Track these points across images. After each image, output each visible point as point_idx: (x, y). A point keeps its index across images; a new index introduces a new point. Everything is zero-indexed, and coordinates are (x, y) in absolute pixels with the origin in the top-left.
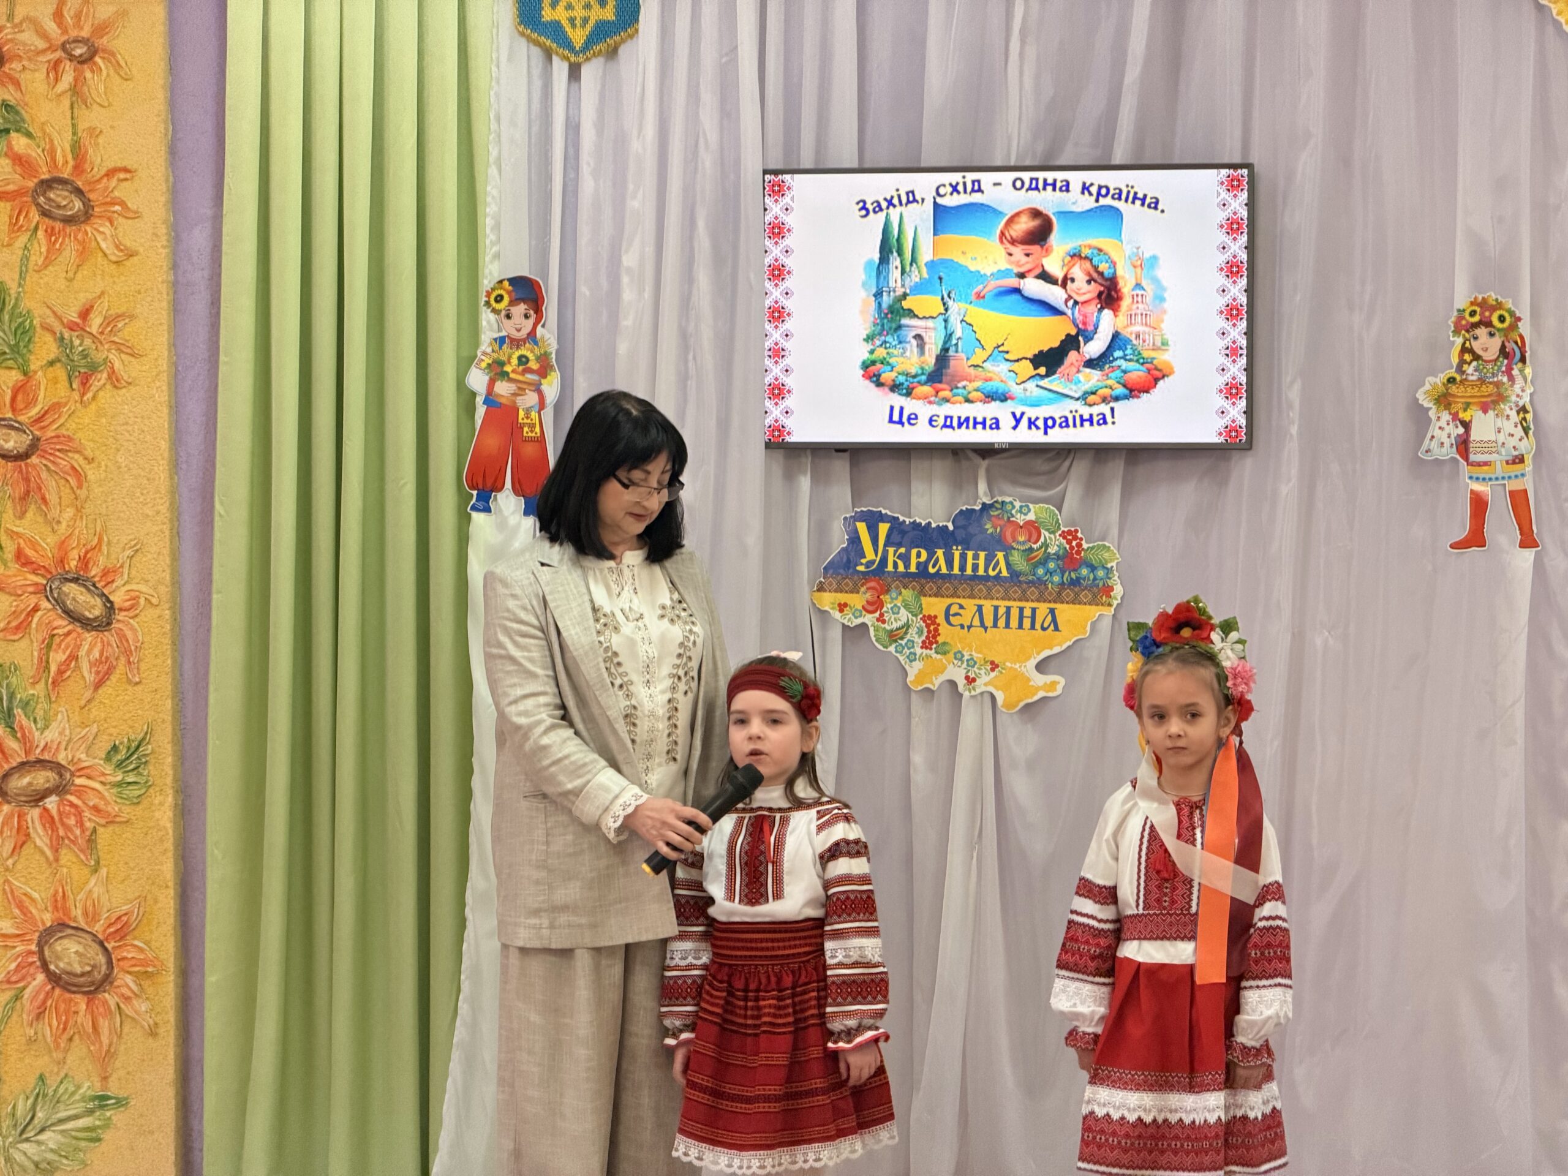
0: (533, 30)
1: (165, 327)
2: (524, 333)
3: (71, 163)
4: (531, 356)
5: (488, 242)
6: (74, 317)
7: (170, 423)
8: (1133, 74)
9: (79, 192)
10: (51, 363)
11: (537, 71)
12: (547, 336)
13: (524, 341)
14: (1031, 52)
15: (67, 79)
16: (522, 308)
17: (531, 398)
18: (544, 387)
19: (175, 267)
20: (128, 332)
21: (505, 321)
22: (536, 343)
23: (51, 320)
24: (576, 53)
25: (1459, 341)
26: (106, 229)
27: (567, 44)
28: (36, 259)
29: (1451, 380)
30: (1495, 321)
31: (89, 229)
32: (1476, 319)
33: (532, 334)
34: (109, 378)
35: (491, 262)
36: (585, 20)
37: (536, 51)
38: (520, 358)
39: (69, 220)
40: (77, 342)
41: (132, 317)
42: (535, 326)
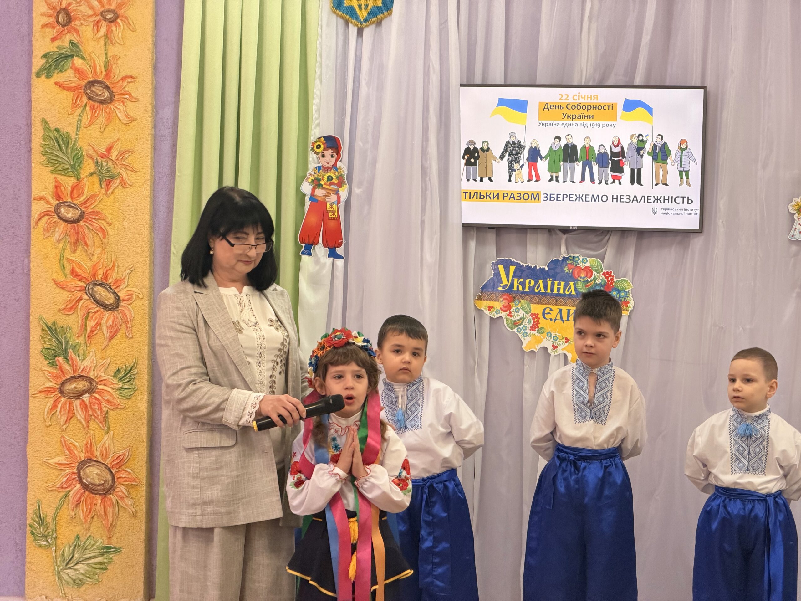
0: (340, 11)
1: (149, 157)
2: (330, 165)
3: (104, 73)
4: (334, 176)
5: (314, 118)
6: (103, 150)
7: (150, 206)
8: (646, 39)
9: (107, 88)
10: (91, 174)
11: (341, 32)
12: (342, 166)
13: (331, 169)
14: (594, 26)
15: (103, 30)
16: (330, 152)
17: (333, 198)
18: (340, 193)
19: (155, 127)
20: (130, 160)
21: (322, 159)
22: (337, 170)
23: (92, 152)
24: (362, 23)
26: (121, 107)
27: (357, 18)
28: (85, 121)
31: (112, 107)
33: (335, 166)
34: (120, 182)
35: (315, 128)
36: (367, 6)
37: (341, 22)
38: (328, 177)
39: (102, 102)
40: (105, 164)
41: (133, 152)
42: (336, 161)
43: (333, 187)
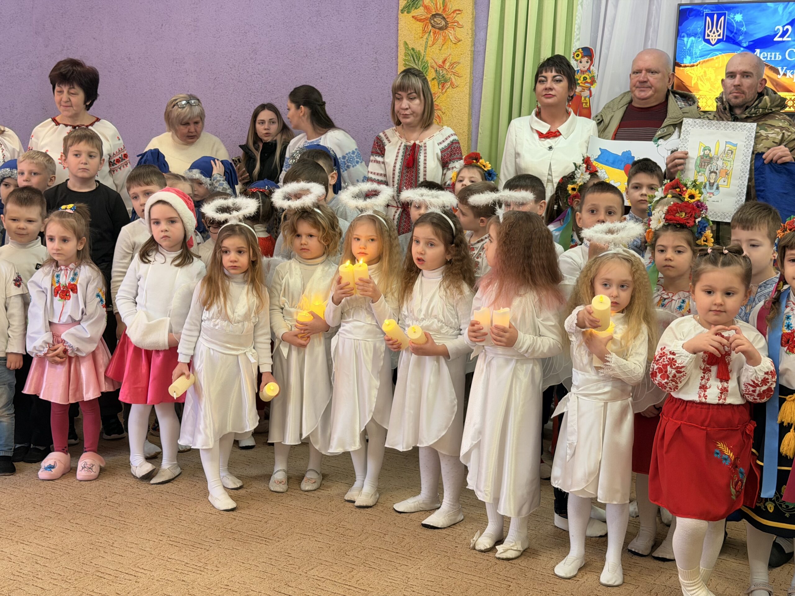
1: (469, 67)
2: (586, 69)
3: (442, 8)
4: (588, 77)
5: (575, 34)
6: (440, 62)
7: (469, 101)
9: (444, 18)
10: (433, 79)
12: (594, 69)
13: (586, 71)
16: (586, 59)
17: (587, 93)
18: (591, 89)
19: (474, 45)
20: (457, 69)
21: (580, 64)
22: (590, 72)
23: (434, 64)
26: (452, 32)
28: (430, 43)
31: (447, 32)
33: (589, 69)
34: (451, 84)
35: (576, 41)
38: (584, 78)
39: (440, 29)
40: (441, 72)
41: (459, 63)
42: (590, 65)
43: (587, 85)
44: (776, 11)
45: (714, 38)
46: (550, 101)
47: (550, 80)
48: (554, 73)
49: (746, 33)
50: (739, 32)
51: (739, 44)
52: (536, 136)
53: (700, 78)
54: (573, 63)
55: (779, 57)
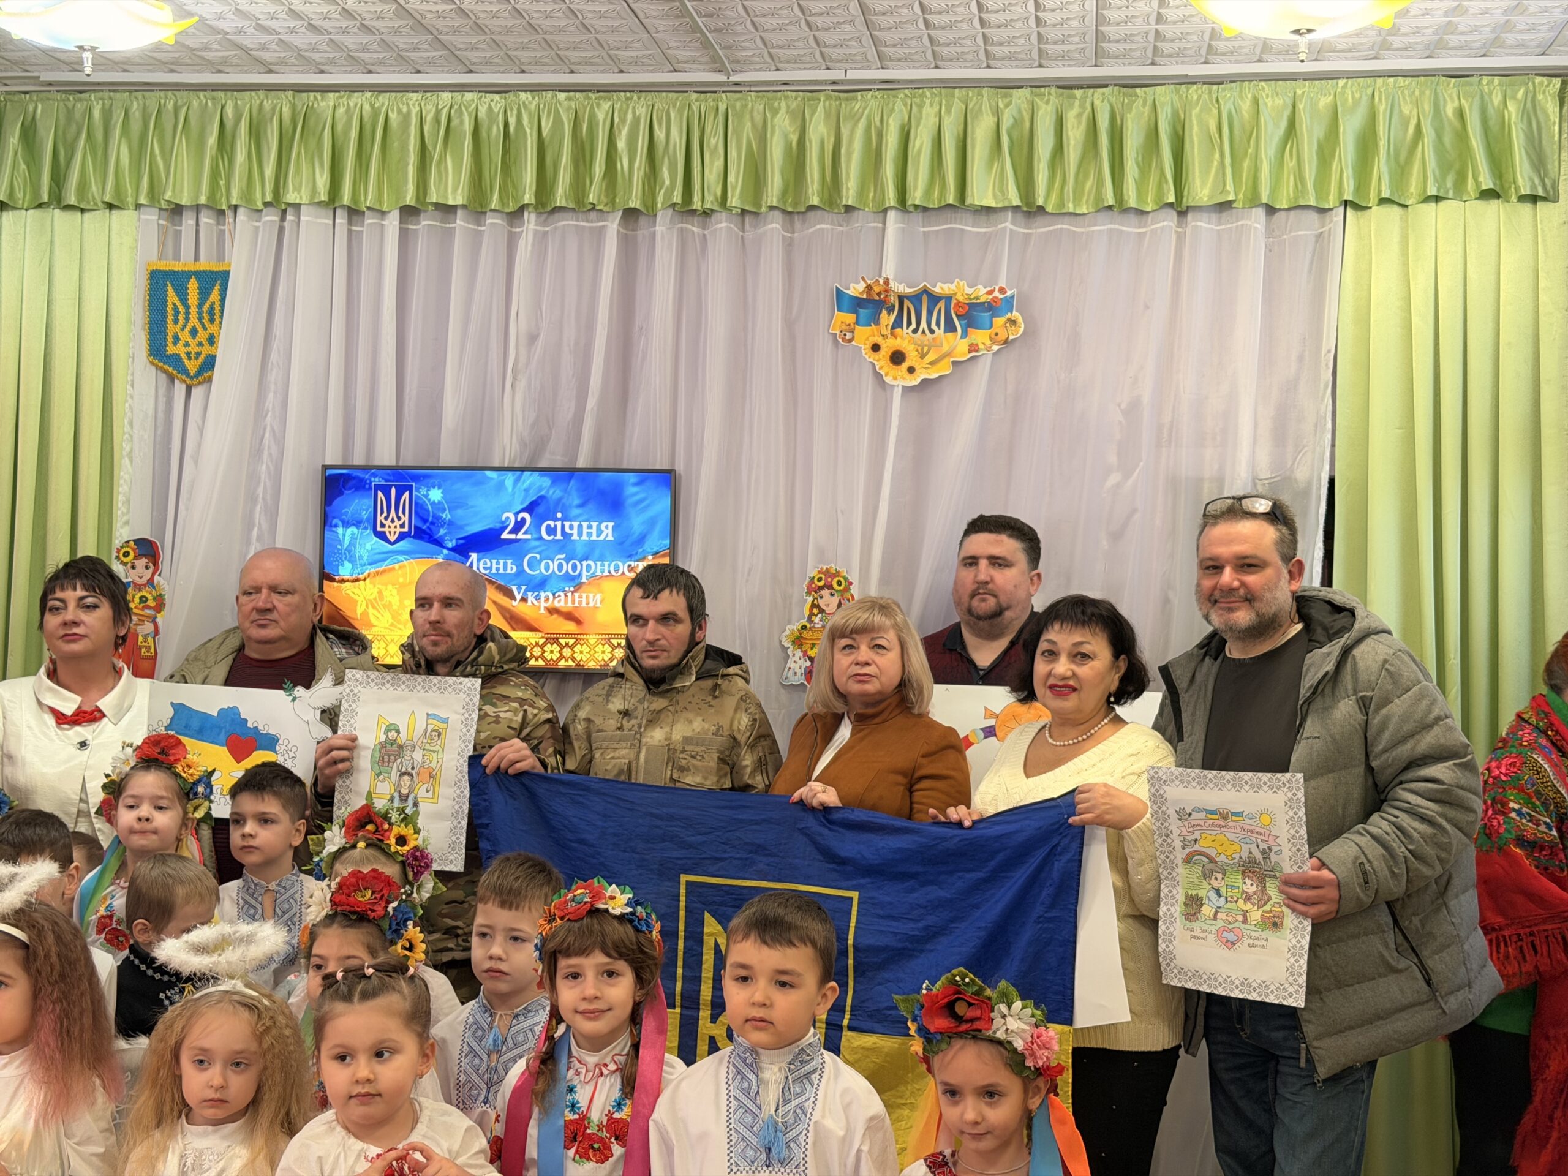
0: (160, 361)
2: (144, 580)
4: (150, 597)
11: (162, 391)
12: (162, 582)
13: (145, 585)
16: (144, 561)
17: (149, 627)
18: (158, 620)
21: (131, 571)
22: (154, 588)
24: (191, 378)
25: (810, 599)
27: (185, 371)
29: (804, 627)
30: (835, 586)
32: (822, 583)
33: (151, 582)
35: (122, 527)
36: (198, 354)
37: (162, 376)
38: (141, 598)
42: (153, 574)
43: (148, 612)
44: (501, 486)
45: (393, 530)
46: (76, 647)
47: (72, 605)
48: (80, 592)
49: (451, 523)
50: (437, 521)
51: (439, 543)
52: (50, 720)
53: (371, 603)
54: (117, 568)
55: (512, 569)
